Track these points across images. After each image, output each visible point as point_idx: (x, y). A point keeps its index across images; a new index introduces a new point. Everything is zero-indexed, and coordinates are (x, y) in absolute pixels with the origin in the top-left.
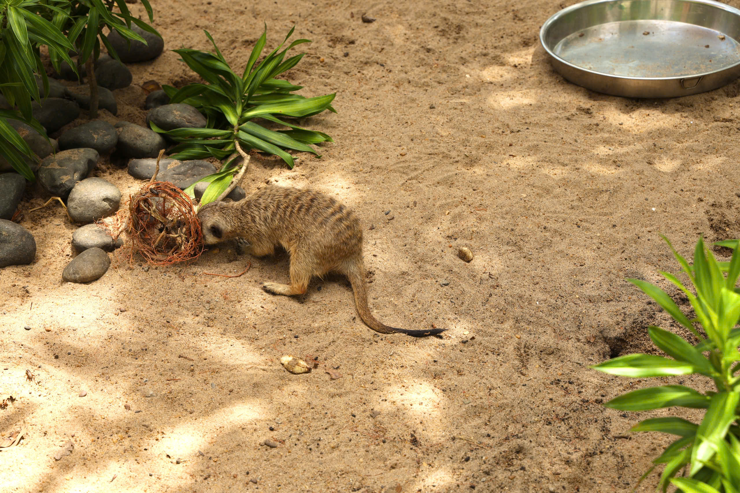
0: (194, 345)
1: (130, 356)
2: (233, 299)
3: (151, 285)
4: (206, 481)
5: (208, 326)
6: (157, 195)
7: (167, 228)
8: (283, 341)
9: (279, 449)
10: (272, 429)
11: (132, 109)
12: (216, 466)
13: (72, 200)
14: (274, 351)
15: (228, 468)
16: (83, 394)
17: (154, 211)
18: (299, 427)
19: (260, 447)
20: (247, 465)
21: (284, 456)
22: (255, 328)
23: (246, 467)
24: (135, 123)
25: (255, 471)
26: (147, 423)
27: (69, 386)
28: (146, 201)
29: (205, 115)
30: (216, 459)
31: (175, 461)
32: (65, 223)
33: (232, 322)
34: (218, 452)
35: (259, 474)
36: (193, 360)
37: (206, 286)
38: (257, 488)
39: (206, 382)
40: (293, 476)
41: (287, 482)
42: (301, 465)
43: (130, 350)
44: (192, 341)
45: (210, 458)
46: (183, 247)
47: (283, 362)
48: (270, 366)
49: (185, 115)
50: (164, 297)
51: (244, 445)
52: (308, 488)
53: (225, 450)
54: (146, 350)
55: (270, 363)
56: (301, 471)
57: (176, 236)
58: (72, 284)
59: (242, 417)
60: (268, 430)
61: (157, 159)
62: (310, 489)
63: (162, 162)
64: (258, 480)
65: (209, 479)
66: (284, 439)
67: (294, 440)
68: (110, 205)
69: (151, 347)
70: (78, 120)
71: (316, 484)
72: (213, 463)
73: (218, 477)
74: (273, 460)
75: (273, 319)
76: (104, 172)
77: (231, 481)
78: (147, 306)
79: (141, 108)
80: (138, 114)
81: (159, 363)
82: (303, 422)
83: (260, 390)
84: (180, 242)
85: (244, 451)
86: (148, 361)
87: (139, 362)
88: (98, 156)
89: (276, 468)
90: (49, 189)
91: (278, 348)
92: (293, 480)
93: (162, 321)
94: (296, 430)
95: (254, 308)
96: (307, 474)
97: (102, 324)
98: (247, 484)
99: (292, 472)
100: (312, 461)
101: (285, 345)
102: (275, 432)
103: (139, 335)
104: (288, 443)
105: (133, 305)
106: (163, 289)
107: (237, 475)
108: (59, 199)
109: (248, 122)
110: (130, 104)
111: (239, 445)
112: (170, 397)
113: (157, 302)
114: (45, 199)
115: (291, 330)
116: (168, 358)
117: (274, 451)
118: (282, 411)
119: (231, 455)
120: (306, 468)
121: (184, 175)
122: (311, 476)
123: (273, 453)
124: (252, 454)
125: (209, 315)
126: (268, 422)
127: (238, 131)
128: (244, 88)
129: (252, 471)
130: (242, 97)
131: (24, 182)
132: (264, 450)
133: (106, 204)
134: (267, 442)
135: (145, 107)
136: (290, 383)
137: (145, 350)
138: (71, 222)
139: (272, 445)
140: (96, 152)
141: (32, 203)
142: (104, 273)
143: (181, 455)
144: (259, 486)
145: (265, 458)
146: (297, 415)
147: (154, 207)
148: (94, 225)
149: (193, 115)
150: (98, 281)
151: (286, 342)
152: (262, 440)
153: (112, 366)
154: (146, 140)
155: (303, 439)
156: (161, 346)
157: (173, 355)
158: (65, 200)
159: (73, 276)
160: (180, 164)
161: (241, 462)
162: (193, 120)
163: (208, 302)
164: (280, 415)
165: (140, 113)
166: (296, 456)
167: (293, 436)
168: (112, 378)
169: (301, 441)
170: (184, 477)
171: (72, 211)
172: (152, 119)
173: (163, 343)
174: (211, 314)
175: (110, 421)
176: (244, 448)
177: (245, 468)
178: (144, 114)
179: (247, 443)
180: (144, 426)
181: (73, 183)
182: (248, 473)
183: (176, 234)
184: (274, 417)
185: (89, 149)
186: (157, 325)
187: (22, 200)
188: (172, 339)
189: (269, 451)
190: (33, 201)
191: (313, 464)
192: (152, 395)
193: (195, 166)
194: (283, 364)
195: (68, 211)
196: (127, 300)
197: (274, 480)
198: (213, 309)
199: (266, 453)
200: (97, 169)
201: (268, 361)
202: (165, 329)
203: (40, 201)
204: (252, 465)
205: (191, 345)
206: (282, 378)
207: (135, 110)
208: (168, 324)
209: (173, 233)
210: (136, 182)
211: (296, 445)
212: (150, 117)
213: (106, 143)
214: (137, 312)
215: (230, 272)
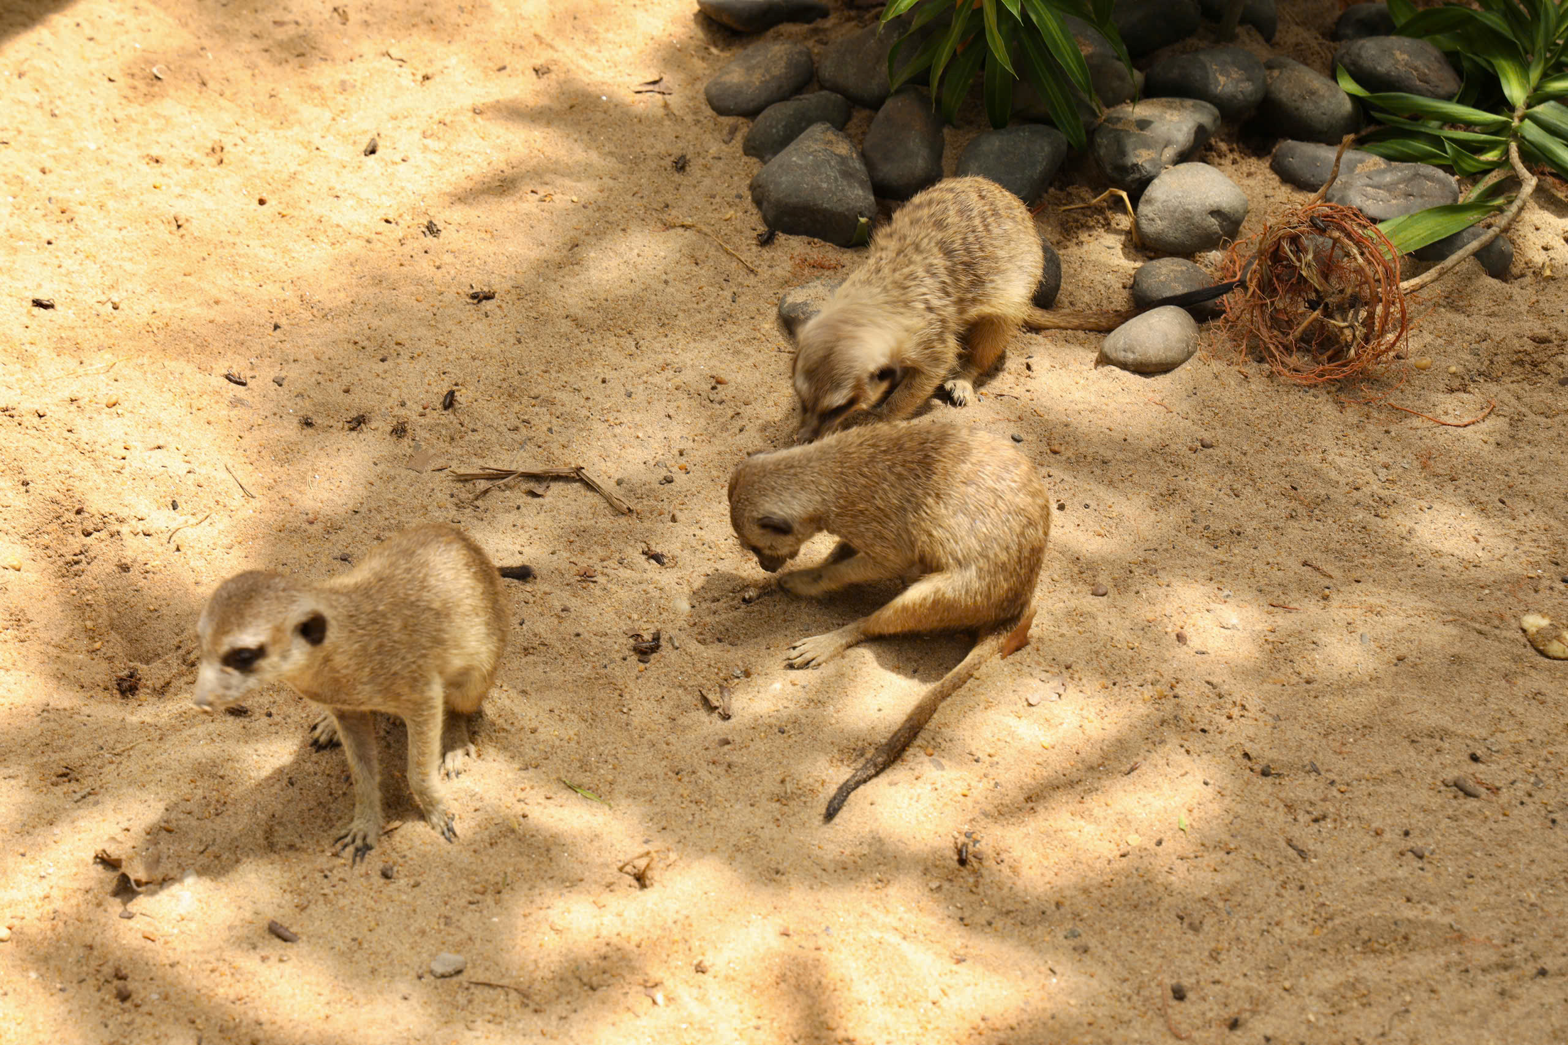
0: (1338, 547)
1: (1205, 540)
2: (1442, 472)
3: (1273, 406)
4: (1316, 826)
5: (1377, 515)
6: (1322, 231)
7: (1326, 305)
8: (1535, 582)
9: (1483, 803)
10: (1474, 758)
11: (1306, 35)
12: (1341, 802)
13: (1149, 202)
14: (1510, 599)
15: (1366, 812)
16: (1101, 591)
17: (1308, 265)
18: (1537, 770)
19: (1443, 788)
20: (1408, 817)
21: (1492, 819)
22: (1477, 541)
23: (1405, 821)
24: (1307, 65)
25: (1423, 833)
26: (1214, 680)
27: (1076, 570)
28: (1294, 240)
29: (1459, 71)
30: (1343, 788)
31: (1258, 768)
32: (1124, 246)
33: (1428, 518)
34: (1352, 776)
35: (1431, 841)
36: (1330, 577)
37: (1387, 432)
38: (1422, 869)
39: (1350, 628)
40: (1506, 866)
41: (1490, 874)
42: (1527, 848)
43: (1207, 528)
44: (1336, 537)
45: (1332, 783)
46: (1352, 352)
47: (1525, 625)
48: (1497, 627)
49: (1418, 63)
50: (1295, 437)
51: (1408, 775)
52: (1533, 898)
53: (1367, 775)
54: (1239, 534)
55: (1497, 622)
56: (1524, 859)
57: (1342, 324)
58: (1117, 370)
59: (1415, 717)
60: (1466, 758)
61: (1338, 148)
62: (1539, 902)
63: (1349, 155)
64: (1427, 854)
65: (1322, 823)
66: (1498, 784)
67: (1520, 793)
68: (1221, 226)
69: (1250, 531)
70: (1192, 41)
71: (1554, 895)
72: (1335, 793)
73: (1342, 823)
74: (1466, 821)
75: (1521, 532)
76: (1221, 155)
77: (1368, 838)
78: (1257, 446)
79: (1323, 35)
80: (1317, 48)
81: (1259, 567)
82: (1547, 761)
83: (1463, 671)
84: (1349, 338)
85: (1407, 786)
86: (1239, 558)
87: (1220, 554)
88: (1219, 122)
89: (1470, 840)
90: (1109, 171)
91: (1521, 595)
92: (1503, 875)
93: (1283, 483)
94: (1529, 773)
95: (1484, 499)
96: (1536, 870)
97: (1161, 463)
98: (1402, 854)
99: (1503, 855)
100: (1552, 846)
101: (1536, 591)
102: (1482, 767)
103: (1231, 501)
104: (1505, 796)
105: (1228, 438)
106: (1295, 420)
107: (1383, 831)
108: (1124, 195)
109: (1552, 103)
110: (1303, 24)
111: (1398, 772)
112: (1270, 639)
113: (1279, 443)
114: (1097, 190)
115: (1557, 564)
116: (1279, 559)
117: (1471, 804)
118: (1503, 726)
119: (1377, 788)
120: (1538, 856)
121: (1389, 191)
122: (1544, 875)
123: (1468, 807)
124: (1423, 796)
125: (1384, 493)
126: (1468, 742)
127: (1522, 119)
128: (1558, 26)
129: (1417, 832)
130: (1550, 46)
131: (1064, 148)
132: (1450, 795)
133: (1213, 223)
134: (1461, 782)
135: (1334, 35)
136: (1533, 673)
137: (1237, 533)
138: (1136, 247)
139: (1470, 789)
140: (1216, 112)
141: (1069, 194)
142: (1183, 361)
143: (1272, 761)
144: (1427, 867)
145: (1450, 812)
146: (1537, 743)
147: (1310, 257)
148: (1181, 260)
149: (1437, 65)
150: (1169, 375)
151: (1541, 587)
152: (1451, 774)
153: (1166, 550)
154: (1324, 103)
155: (1538, 796)
156: (1269, 534)
157: (1292, 558)
158: (1135, 200)
159: (1123, 354)
160: (1383, 166)
161: (1395, 807)
162: (1432, 76)
163: (1386, 467)
164: (1498, 735)
165: (1320, 44)
166: (1520, 827)
167: (1518, 785)
168: (1161, 574)
169: (1536, 799)
170: (1273, 806)
171: (1144, 223)
172: (1346, 60)
173: (1276, 528)
174: (1386, 492)
175: (1142, 657)
176: (1407, 781)
177: (1402, 821)
178: (1328, 48)
179: (1416, 772)
180: (1208, 683)
181: (1160, 166)
182: (1407, 834)
183: (1344, 320)
184: (1484, 734)
185: (1203, 103)
186: (1271, 490)
187: (1051, 185)
188: (1296, 525)
189: (1461, 801)
190: (1070, 189)
191: (1553, 853)
192: (1234, 627)
193: (1417, 175)
194: (1524, 631)
195: (1136, 224)
196: (1218, 425)
197: (1462, 862)
198: (1393, 482)
199: (1454, 803)
200: (1210, 148)
201: (1492, 616)
202: (1285, 502)
203: (1085, 193)
204: (1418, 820)
205: (1331, 546)
206: (1517, 659)
207: (1309, 37)
208: (1293, 493)
209: (1338, 317)
210: (1283, 188)
211: (1522, 803)
212: (1342, 57)
213: (1240, 97)
214: (1234, 454)
215: (1446, 413)
